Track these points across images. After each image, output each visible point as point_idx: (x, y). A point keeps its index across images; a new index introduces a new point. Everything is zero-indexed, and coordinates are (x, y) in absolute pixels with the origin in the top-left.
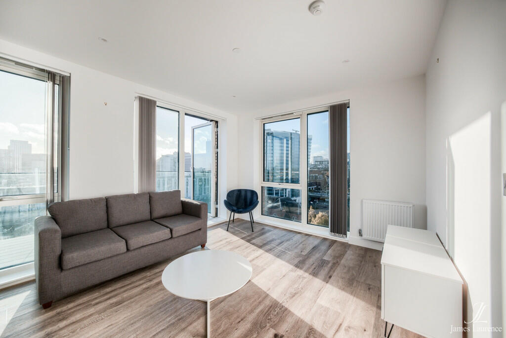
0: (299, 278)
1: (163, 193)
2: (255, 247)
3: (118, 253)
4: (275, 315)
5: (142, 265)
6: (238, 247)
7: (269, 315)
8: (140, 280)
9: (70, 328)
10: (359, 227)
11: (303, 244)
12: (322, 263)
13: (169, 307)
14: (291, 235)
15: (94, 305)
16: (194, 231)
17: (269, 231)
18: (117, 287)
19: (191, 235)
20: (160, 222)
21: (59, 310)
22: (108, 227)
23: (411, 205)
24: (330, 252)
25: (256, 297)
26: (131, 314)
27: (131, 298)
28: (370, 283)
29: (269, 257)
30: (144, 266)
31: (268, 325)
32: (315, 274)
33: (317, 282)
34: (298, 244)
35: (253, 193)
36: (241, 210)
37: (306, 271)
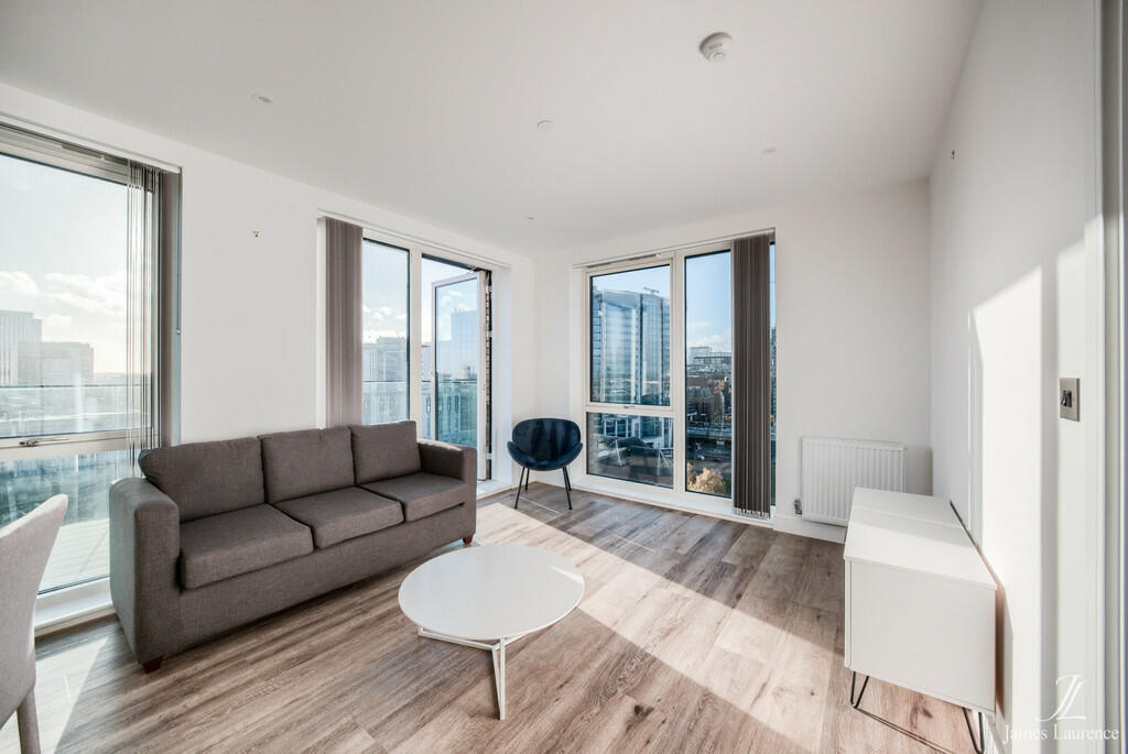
0: (676, 599)
1: (379, 428)
2: (579, 541)
3: (296, 554)
4: (633, 672)
5: (344, 580)
6: (541, 542)
7: (620, 671)
8: (342, 611)
9: (211, 708)
10: (796, 496)
11: (679, 531)
12: (722, 571)
13: (412, 663)
14: (653, 515)
15: (252, 663)
16: (449, 509)
17: (605, 507)
18: (295, 627)
19: (443, 516)
20: (379, 490)
21: (178, 674)
22: (266, 501)
23: (901, 449)
24: (735, 547)
25: (591, 638)
26: (335, 679)
27: (329, 648)
28: (820, 606)
29: (610, 558)
30: (348, 583)
31: (620, 690)
32: (708, 591)
33: (714, 607)
34: (668, 533)
35: (570, 426)
36: (545, 463)
37: (689, 586)
